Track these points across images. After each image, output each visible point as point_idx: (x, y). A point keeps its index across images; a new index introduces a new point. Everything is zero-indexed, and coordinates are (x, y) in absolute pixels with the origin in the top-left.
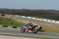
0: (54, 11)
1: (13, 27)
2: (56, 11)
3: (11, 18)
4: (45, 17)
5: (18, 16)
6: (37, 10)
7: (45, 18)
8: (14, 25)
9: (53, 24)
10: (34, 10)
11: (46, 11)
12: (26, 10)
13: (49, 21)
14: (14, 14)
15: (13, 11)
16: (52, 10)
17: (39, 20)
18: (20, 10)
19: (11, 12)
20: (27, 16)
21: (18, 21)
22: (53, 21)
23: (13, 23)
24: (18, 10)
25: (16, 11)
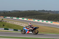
0: (45, 11)
1: (5, 29)
2: (47, 11)
3: (2, 20)
4: (36, 17)
5: (10, 18)
6: (28, 11)
7: (36, 19)
8: (5, 27)
9: (45, 24)
10: (25, 11)
11: (37, 11)
12: (17, 11)
13: (41, 21)
14: (6, 16)
15: (4, 13)
16: (44, 11)
17: (30, 20)
18: (11, 11)
19: (2, 14)
20: (18, 17)
21: (10, 22)
22: (45, 22)
23: (4, 24)
24: (9, 11)
25: (7, 13)
